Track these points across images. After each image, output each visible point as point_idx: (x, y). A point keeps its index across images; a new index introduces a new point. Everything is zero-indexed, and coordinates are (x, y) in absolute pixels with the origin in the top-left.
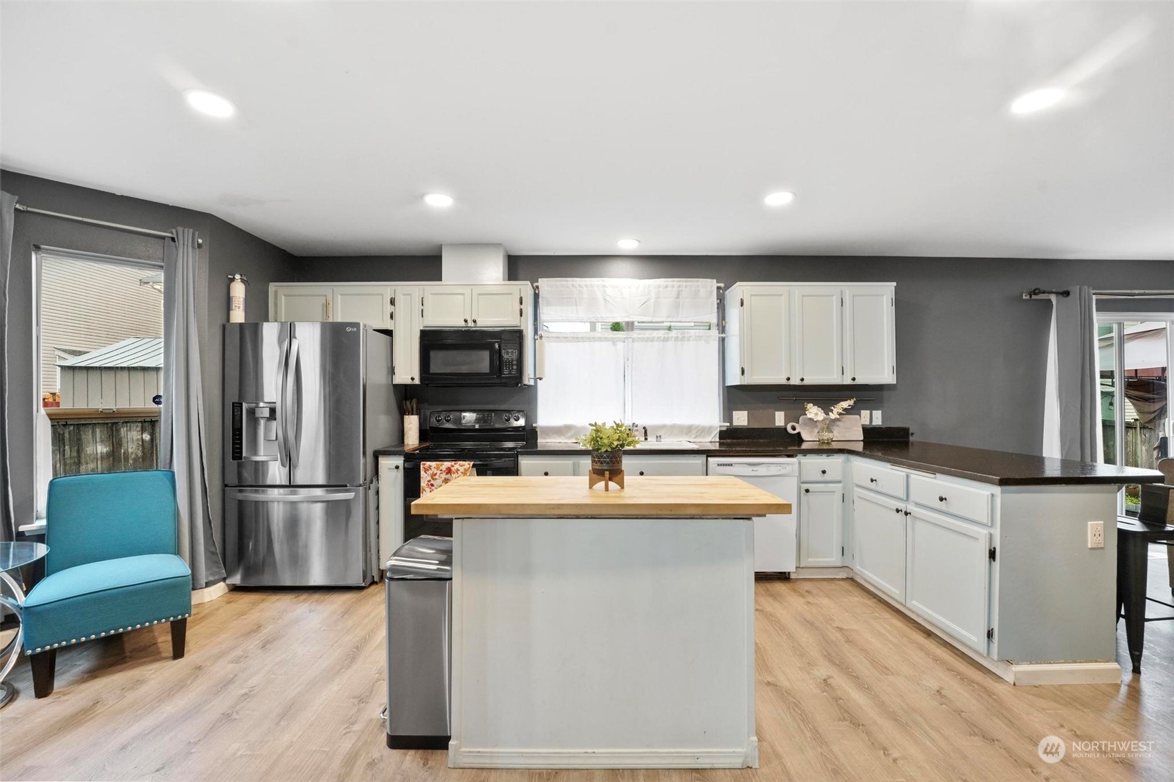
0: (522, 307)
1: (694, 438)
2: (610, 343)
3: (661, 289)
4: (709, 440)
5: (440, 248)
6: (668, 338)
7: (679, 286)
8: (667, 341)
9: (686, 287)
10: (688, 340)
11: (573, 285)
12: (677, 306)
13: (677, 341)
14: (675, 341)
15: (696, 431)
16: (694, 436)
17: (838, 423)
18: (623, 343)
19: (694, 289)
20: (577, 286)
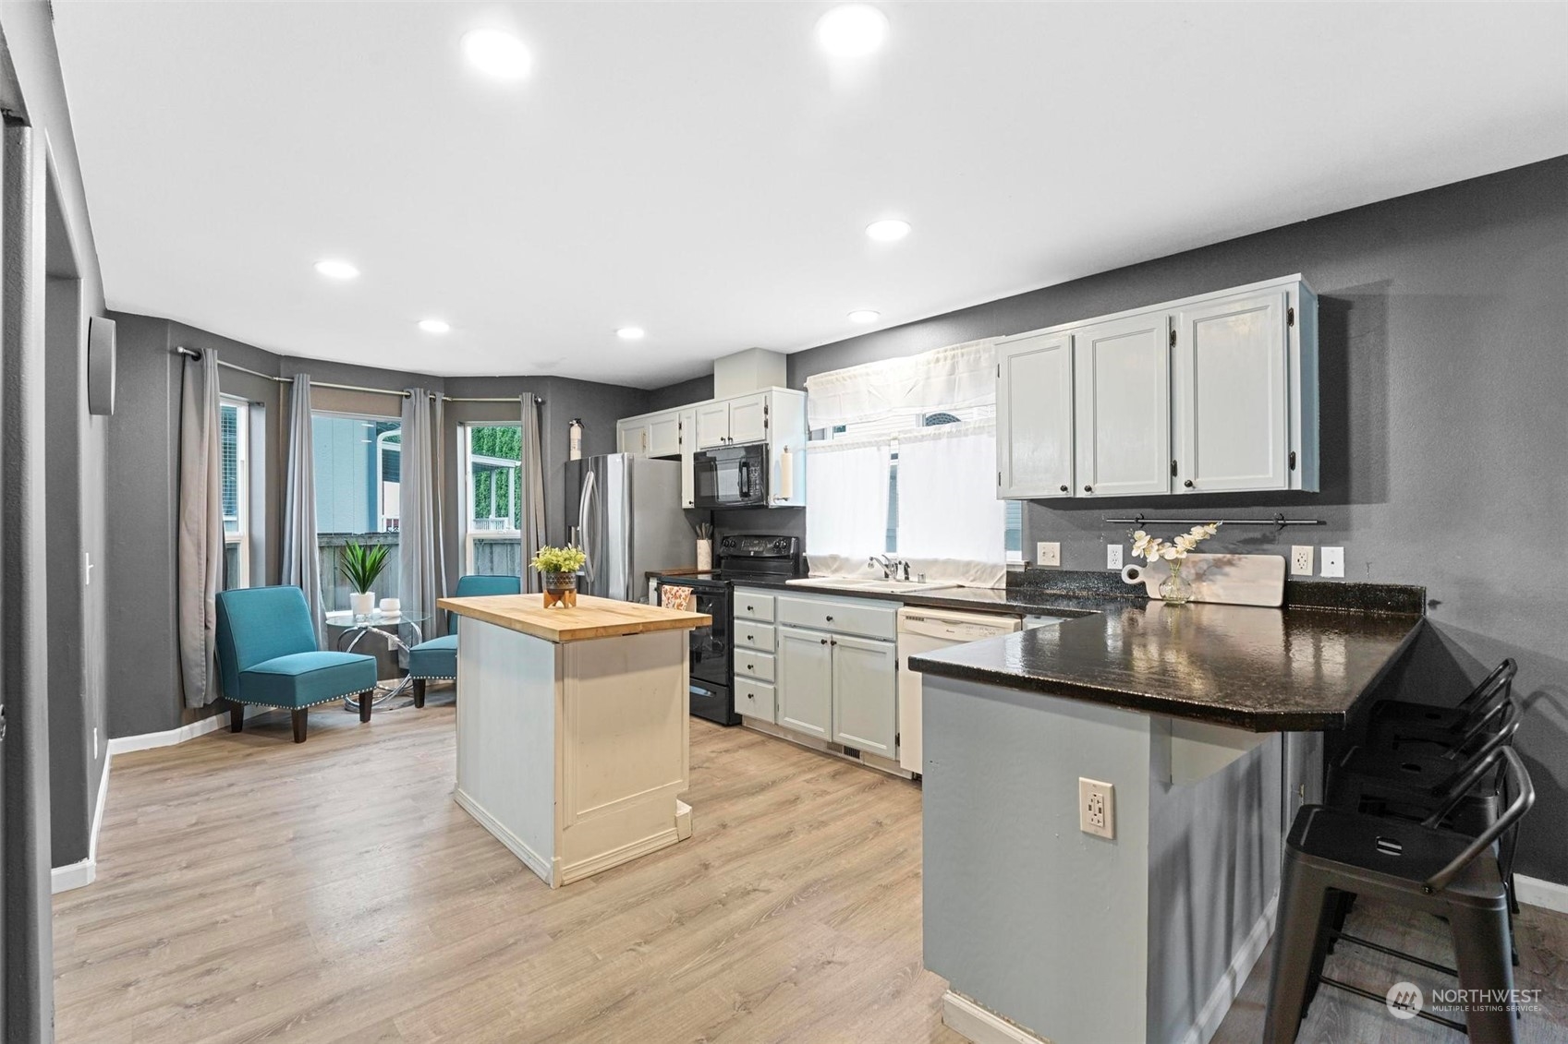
0: (768, 417)
1: (972, 581)
2: (875, 448)
3: (932, 365)
4: (990, 585)
5: (711, 365)
6: (940, 434)
7: (954, 357)
8: (940, 439)
9: (963, 355)
10: (966, 435)
11: (837, 379)
12: (951, 386)
13: (952, 437)
14: (948, 437)
15: (976, 570)
16: (971, 578)
17: (1228, 569)
18: (888, 447)
19: (973, 356)
20: (841, 379)
